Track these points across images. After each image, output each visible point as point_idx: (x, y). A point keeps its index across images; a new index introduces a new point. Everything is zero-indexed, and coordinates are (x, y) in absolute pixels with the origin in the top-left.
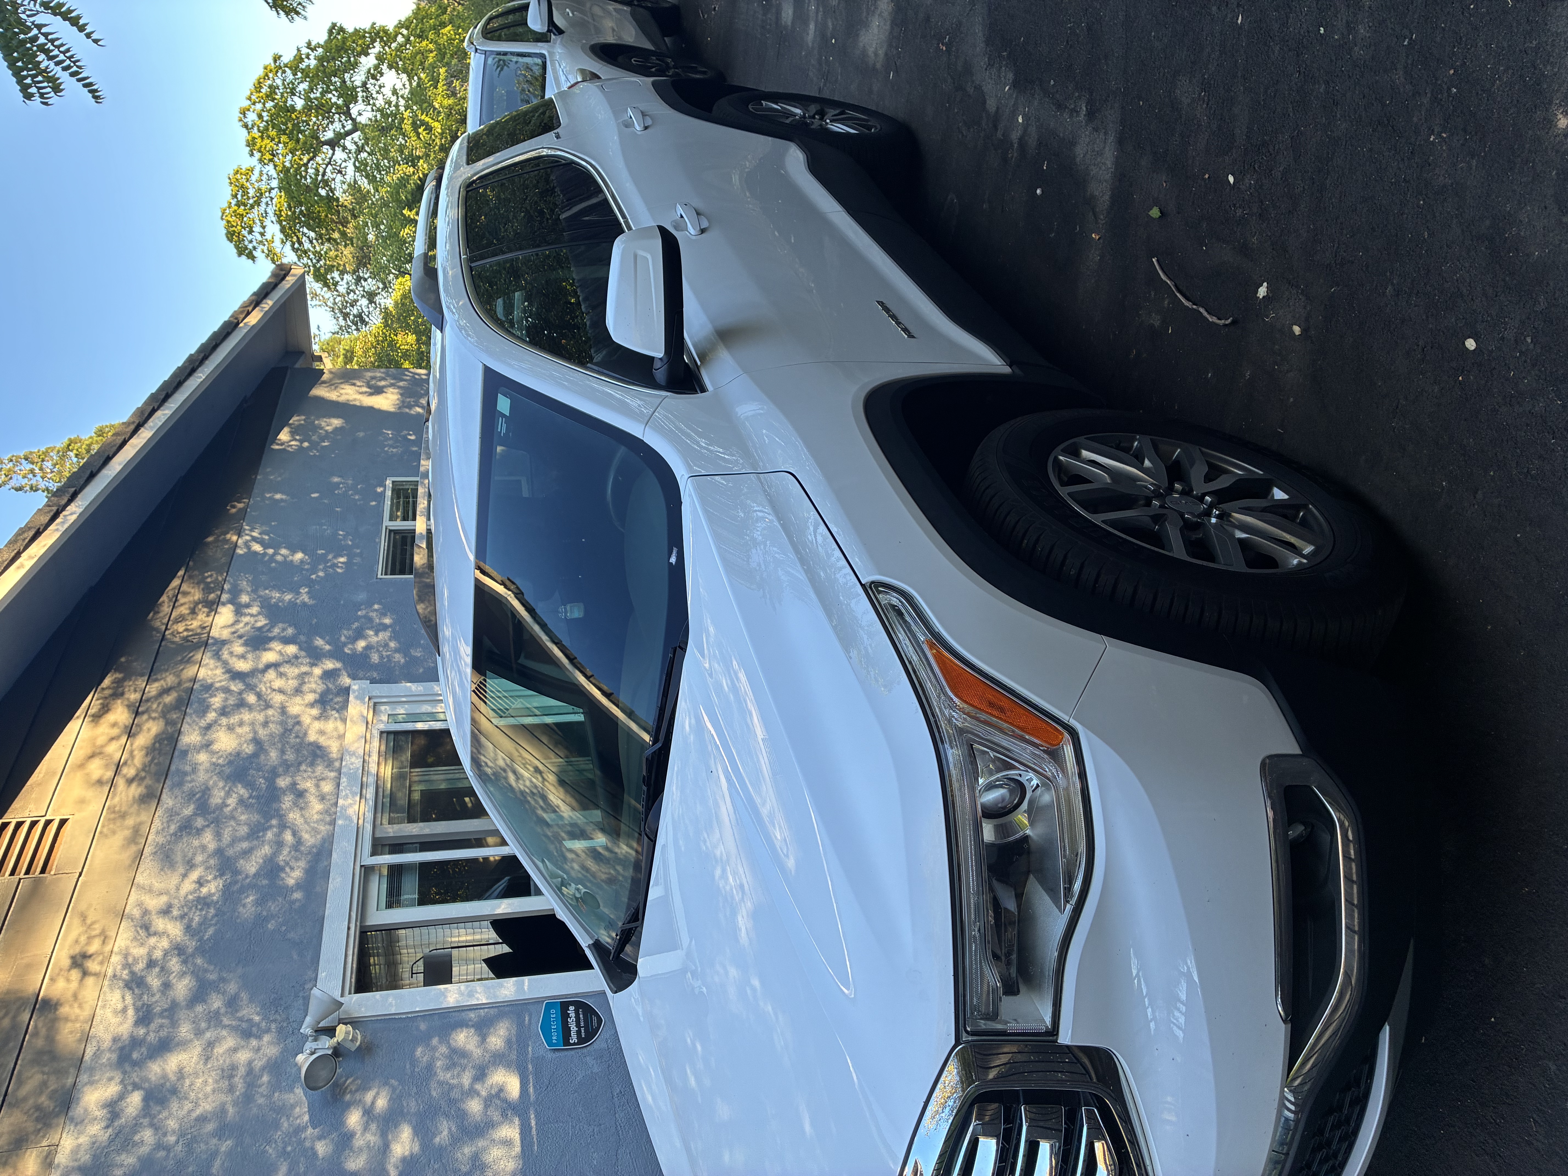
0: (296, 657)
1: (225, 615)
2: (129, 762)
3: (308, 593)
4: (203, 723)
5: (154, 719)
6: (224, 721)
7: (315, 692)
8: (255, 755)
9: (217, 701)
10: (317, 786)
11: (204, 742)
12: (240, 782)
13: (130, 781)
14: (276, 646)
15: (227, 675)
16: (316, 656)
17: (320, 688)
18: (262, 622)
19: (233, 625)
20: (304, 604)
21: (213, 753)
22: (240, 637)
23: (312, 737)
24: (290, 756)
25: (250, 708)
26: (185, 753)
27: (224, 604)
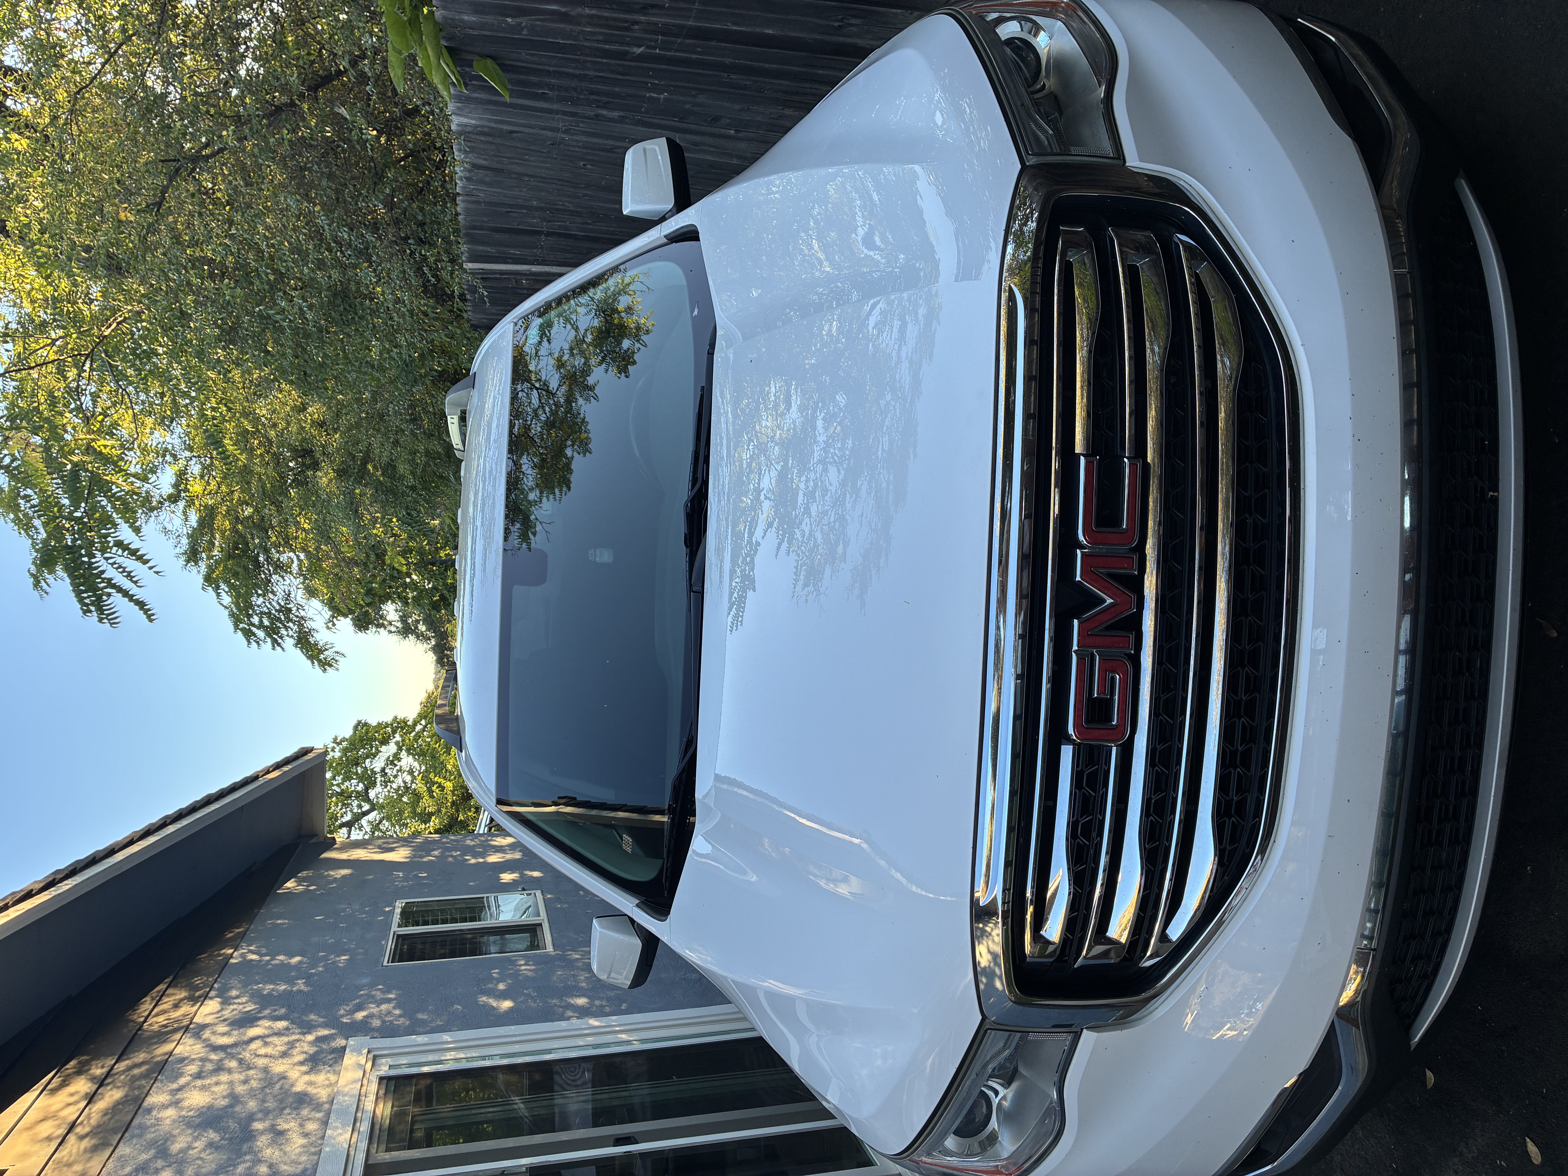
0: (287, 1029)
1: (212, 1006)
2: (85, 1122)
3: (304, 983)
4: (175, 1086)
5: (118, 1087)
6: (199, 1083)
7: (306, 1053)
8: (231, 1106)
9: (193, 1069)
10: (301, 1125)
11: (173, 1100)
12: (211, 1128)
13: (82, 1138)
14: (266, 1023)
15: (208, 1049)
16: (308, 1028)
17: (312, 1050)
18: (250, 1007)
19: (218, 1012)
20: (300, 991)
21: (182, 1109)
22: (225, 1020)
23: (299, 1088)
24: (271, 1104)
25: (230, 1071)
26: (149, 1111)
27: (211, 998)
